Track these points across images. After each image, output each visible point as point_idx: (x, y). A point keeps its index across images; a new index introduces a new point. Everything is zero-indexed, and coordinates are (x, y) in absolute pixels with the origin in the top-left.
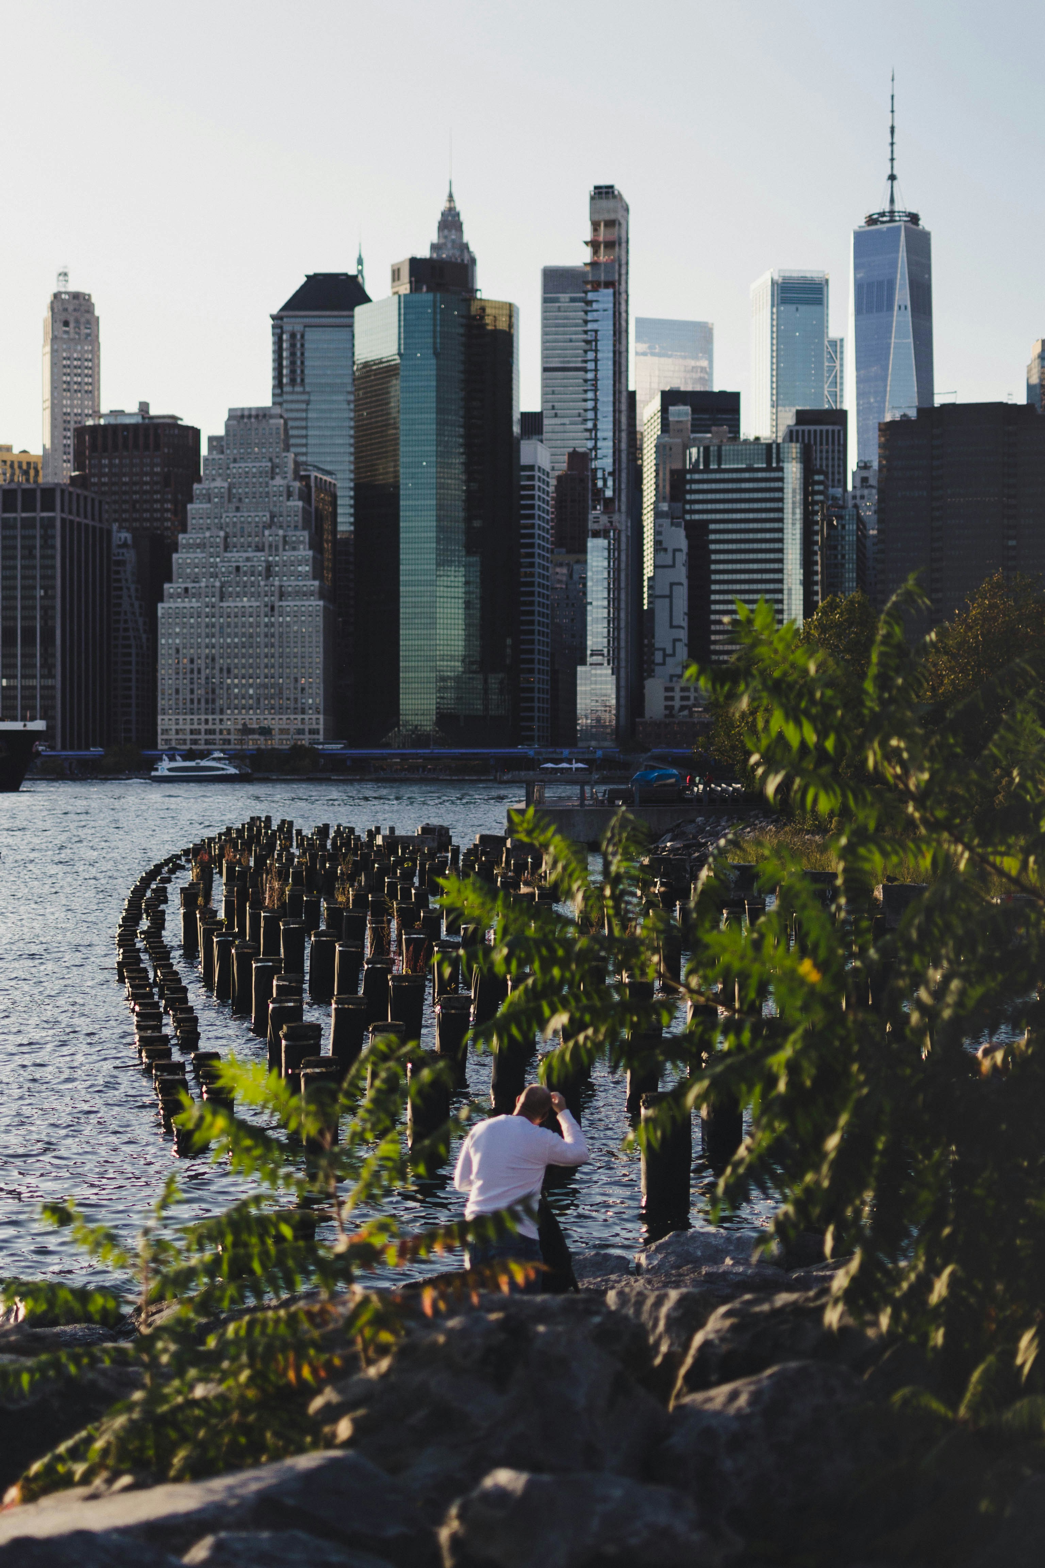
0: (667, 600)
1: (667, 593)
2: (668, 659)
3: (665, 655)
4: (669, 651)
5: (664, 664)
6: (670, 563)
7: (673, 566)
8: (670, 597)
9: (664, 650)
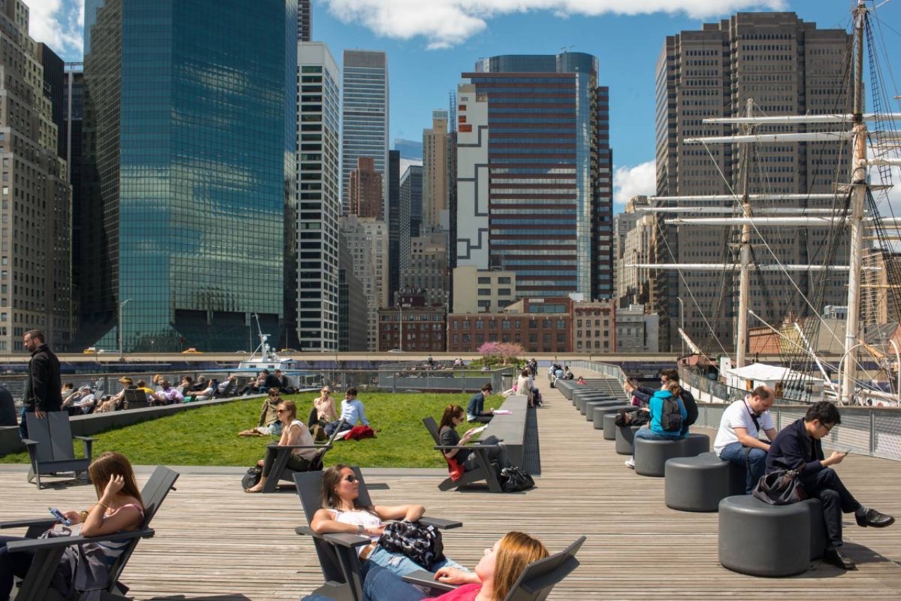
0: (473, 184)
1: (473, 176)
2: (472, 251)
3: (469, 247)
4: (474, 242)
5: (468, 257)
6: (476, 142)
7: (479, 145)
8: (475, 180)
9: (468, 241)
